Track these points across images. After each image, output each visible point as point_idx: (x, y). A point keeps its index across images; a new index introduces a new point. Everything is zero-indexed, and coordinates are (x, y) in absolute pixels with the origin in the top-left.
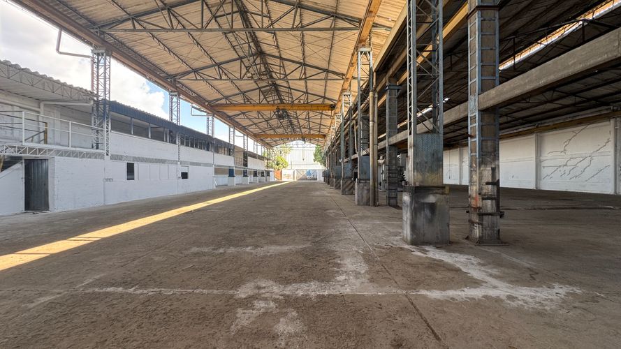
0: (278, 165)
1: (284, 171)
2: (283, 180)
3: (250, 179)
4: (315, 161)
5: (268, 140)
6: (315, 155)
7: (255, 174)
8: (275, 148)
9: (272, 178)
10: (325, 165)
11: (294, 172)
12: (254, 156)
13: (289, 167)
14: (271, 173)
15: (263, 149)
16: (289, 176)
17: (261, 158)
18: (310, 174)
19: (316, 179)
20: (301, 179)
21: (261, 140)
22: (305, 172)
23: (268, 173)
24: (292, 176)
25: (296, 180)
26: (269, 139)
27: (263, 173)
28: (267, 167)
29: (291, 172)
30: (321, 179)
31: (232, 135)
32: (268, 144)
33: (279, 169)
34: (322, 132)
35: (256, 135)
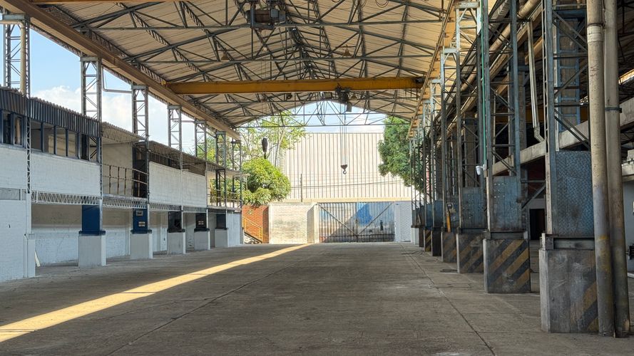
0: (252, 187)
1: (275, 210)
2: (273, 241)
3: (158, 239)
4: (383, 171)
5: (219, 102)
6: (385, 152)
7: (175, 222)
8: (243, 131)
9: (235, 236)
10: (421, 187)
11: (311, 212)
12: (171, 158)
13: (293, 196)
14: (229, 218)
15: (201, 135)
16: (291, 228)
17: (195, 165)
18: (369, 220)
19: (391, 237)
20: (335, 238)
21: (196, 102)
22: (350, 214)
23: (220, 219)
24: (304, 228)
25: (317, 241)
26: (222, 97)
27: (200, 217)
28: (217, 195)
29: (300, 213)
30: (407, 234)
31: (92, 88)
32: (217, 115)
33: (256, 202)
34: (407, 70)
35: (177, 84)
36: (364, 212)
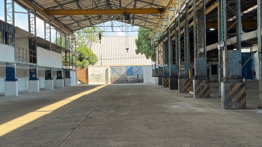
0: (81, 59)
1: (91, 70)
2: (90, 83)
3: (41, 82)
4: (137, 52)
5: (67, 20)
6: (139, 43)
7: (48, 75)
8: (76, 34)
9: (74, 81)
10: (154, 59)
11: (107, 70)
12: (46, 45)
13: (98, 63)
14: (72, 73)
15: (59, 35)
16: (98, 77)
17: (56, 48)
18: (132, 74)
19: (142, 81)
20: (118, 81)
21: (56, 19)
22: (124, 71)
23: (67, 73)
24: (104, 77)
25: (110, 83)
26: (68, 18)
27: (59, 72)
28: (65, 63)
29: (102, 71)
30: (151, 80)
32: (65, 26)
33: (82, 66)
34: (156, 5)
35: (48, 10)
36: (130, 70)
